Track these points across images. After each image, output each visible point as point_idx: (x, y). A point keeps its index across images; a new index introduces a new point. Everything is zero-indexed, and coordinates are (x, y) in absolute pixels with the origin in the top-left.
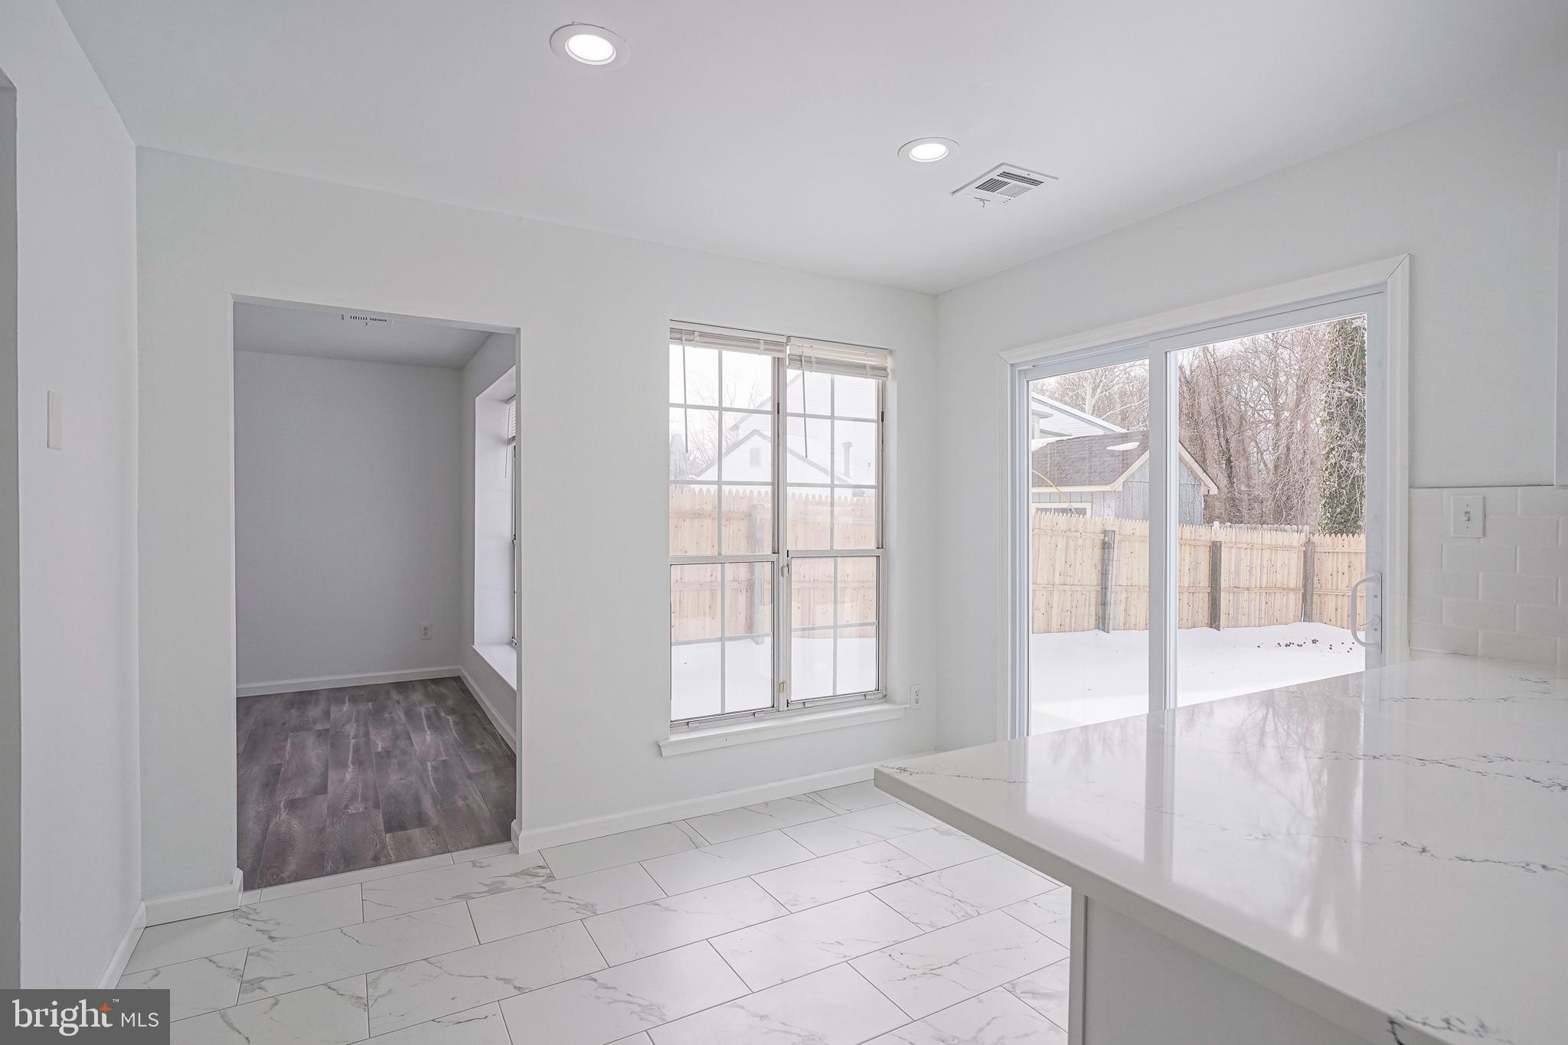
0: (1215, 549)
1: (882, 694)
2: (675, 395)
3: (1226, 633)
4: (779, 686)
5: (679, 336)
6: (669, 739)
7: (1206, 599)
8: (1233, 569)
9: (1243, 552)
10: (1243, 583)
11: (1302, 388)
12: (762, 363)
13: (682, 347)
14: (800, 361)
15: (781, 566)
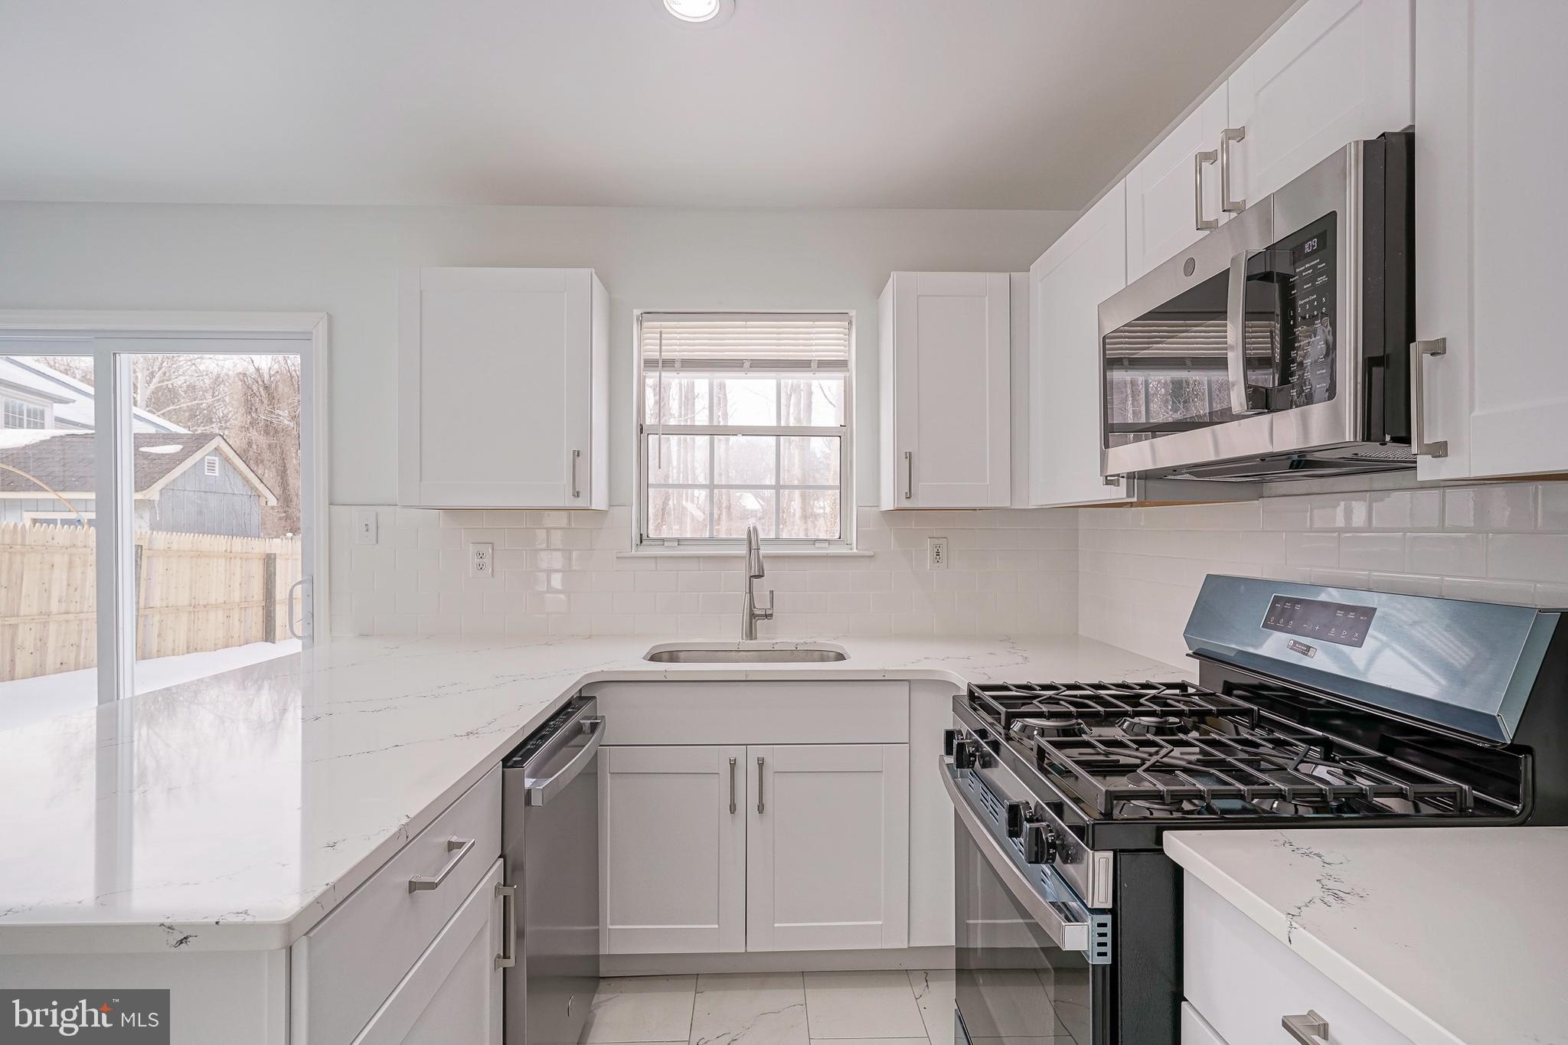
0: (269, 561)
7: (261, 612)
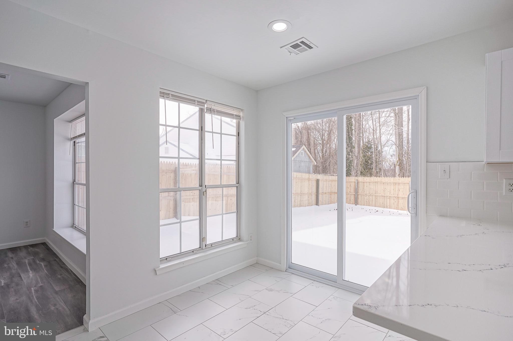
0: (318, 181)
1: (239, 238)
2: (162, 121)
3: (321, 207)
4: (202, 239)
5: (163, 95)
6: (159, 267)
7: (315, 197)
8: (322, 188)
9: (324, 182)
10: (324, 192)
11: (329, 134)
12: (195, 109)
13: (164, 100)
14: (210, 111)
15: (203, 191)
